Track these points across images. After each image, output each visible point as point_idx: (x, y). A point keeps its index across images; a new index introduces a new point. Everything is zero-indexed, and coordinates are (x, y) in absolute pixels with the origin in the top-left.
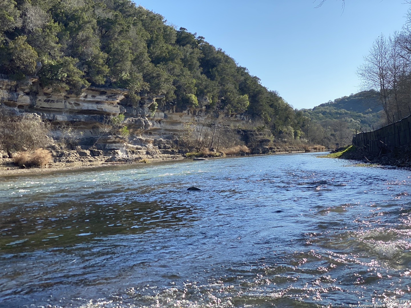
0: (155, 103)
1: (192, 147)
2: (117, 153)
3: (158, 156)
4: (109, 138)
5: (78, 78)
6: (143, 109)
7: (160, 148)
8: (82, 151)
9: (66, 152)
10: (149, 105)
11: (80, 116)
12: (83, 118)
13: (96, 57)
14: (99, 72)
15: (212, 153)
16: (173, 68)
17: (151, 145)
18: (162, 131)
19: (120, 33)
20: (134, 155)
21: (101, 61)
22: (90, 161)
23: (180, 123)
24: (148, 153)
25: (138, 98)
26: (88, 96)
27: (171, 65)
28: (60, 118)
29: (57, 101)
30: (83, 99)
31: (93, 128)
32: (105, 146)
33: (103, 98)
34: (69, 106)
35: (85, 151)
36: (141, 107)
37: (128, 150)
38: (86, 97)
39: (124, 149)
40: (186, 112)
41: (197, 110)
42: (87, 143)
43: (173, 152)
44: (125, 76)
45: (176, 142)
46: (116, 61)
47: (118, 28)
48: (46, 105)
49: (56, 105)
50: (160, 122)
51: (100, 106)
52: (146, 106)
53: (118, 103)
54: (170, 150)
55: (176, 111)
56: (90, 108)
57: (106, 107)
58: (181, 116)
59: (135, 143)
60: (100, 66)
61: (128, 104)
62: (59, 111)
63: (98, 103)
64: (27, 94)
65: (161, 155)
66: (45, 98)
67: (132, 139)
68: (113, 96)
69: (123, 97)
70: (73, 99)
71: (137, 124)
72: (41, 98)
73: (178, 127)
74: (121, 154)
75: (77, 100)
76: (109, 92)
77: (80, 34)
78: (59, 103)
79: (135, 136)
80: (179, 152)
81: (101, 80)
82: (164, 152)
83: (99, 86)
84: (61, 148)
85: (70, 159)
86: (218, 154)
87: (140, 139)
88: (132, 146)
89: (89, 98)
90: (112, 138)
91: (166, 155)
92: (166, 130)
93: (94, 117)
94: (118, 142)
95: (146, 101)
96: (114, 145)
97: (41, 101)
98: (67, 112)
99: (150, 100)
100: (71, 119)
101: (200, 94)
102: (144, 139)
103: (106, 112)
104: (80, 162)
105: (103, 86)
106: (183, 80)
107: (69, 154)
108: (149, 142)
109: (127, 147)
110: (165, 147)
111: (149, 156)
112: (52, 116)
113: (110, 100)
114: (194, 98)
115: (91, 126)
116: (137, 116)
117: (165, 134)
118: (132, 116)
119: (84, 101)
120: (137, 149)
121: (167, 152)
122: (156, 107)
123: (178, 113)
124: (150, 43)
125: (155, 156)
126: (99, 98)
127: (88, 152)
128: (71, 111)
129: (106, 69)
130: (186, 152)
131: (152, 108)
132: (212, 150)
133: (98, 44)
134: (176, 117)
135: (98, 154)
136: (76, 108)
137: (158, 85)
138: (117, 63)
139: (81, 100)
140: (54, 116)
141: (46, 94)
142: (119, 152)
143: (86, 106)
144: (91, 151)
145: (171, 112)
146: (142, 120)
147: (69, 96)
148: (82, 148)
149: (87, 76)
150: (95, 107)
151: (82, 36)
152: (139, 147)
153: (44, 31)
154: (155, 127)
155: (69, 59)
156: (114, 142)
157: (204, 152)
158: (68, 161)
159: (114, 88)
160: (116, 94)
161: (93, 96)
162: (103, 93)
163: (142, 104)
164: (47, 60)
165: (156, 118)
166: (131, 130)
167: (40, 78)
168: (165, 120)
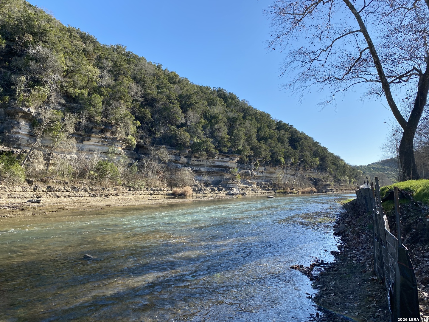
0: (258, 162)
1: (281, 187)
2: (233, 190)
3: (259, 192)
4: (229, 181)
5: (212, 149)
6: (251, 166)
7: (261, 187)
8: (213, 188)
9: (203, 188)
10: (254, 163)
11: (214, 169)
12: (215, 170)
13: (224, 138)
14: (225, 146)
15: (292, 191)
16: (271, 143)
17: (255, 186)
18: (264, 178)
19: (240, 125)
20: (244, 191)
21: (226, 140)
22: (216, 193)
23: (275, 173)
24: (252, 190)
25: (247, 160)
26: (219, 158)
27: (270, 141)
28: (203, 170)
29: (203, 161)
30: (216, 160)
31: (221, 175)
32: (226, 185)
33: (228, 159)
34: (209, 164)
35: (215, 188)
36: (250, 164)
37: (240, 188)
38: (218, 158)
39: (237, 187)
40: (278, 167)
41: (285, 166)
42: (216, 184)
43: (268, 190)
44: (240, 147)
45: (271, 184)
46: (235, 139)
47: (238, 122)
48: (196, 163)
49: (201, 163)
50: (262, 172)
51: (225, 164)
52: (253, 164)
53: (236, 162)
54: (267, 188)
55: (272, 167)
56: (220, 165)
57: (229, 164)
58: (275, 170)
59: (245, 184)
60: (226, 143)
61: (242, 162)
62: (203, 166)
63: (224, 162)
64: (186, 157)
65: (261, 191)
66: (196, 159)
67: (243, 182)
68: (233, 158)
69: (238, 159)
70: (211, 160)
71: (247, 173)
72: (193, 159)
73: (274, 176)
74: (235, 190)
75: (214, 160)
76: (231, 157)
77: (216, 126)
78: (204, 162)
79: (246, 180)
80: (272, 190)
81: (225, 150)
82: (263, 190)
83: (225, 153)
84: (201, 186)
85: (206, 192)
86: (295, 192)
87: (248, 182)
88: (243, 185)
89: (220, 159)
90: (231, 181)
91: (264, 191)
92: (266, 177)
93: (221, 169)
94: (234, 184)
95: (253, 161)
96: (232, 185)
97: (193, 161)
98: (208, 166)
99: (255, 160)
100: (209, 170)
101: (287, 157)
102: (251, 182)
103: (229, 167)
104: (211, 194)
105: (227, 153)
106: (276, 150)
107: (205, 189)
108: (254, 184)
109: (239, 186)
110: (264, 187)
111: (253, 192)
112: (198, 168)
113: (231, 160)
114: (283, 160)
115: (220, 174)
116: (247, 169)
117: (265, 179)
118: (244, 169)
119: (217, 161)
120: (246, 187)
121: (265, 190)
122: (259, 165)
123: (273, 168)
124: (259, 130)
125: (256, 191)
126: (225, 159)
127: (216, 189)
128: (210, 166)
129: (229, 144)
130: (277, 190)
131: (256, 165)
132: (292, 189)
133: (226, 131)
134: (272, 170)
135: (222, 190)
136: (212, 164)
137: (260, 152)
138: (236, 140)
139: (215, 160)
140: (200, 169)
141: (195, 157)
142: (234, 189)
143: (218, 164)
144: (218, 188)
145: (269, 167)
146: (250, 171)
147: (209, 158)
148: (213, 186)
149: (218, 148)
150: (223, 164)
151: (217, 127)
152: (248, 186)
153: (196, 125)
154: (259, 175)
155: (208, 139)
156: (232, 183)
157: (287, 190)
158: (204, 193)
159: (233, 154)
160: (234, 157)
161: (222, 158)
162: (227, 157)
163: (250, 162)
164: (196, 140)
165: (259, 170)
166: (243, 177)
167: (192, 149)
168: (265, 171)
